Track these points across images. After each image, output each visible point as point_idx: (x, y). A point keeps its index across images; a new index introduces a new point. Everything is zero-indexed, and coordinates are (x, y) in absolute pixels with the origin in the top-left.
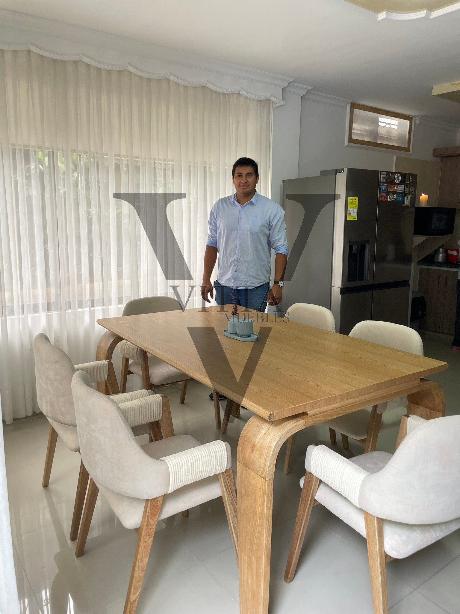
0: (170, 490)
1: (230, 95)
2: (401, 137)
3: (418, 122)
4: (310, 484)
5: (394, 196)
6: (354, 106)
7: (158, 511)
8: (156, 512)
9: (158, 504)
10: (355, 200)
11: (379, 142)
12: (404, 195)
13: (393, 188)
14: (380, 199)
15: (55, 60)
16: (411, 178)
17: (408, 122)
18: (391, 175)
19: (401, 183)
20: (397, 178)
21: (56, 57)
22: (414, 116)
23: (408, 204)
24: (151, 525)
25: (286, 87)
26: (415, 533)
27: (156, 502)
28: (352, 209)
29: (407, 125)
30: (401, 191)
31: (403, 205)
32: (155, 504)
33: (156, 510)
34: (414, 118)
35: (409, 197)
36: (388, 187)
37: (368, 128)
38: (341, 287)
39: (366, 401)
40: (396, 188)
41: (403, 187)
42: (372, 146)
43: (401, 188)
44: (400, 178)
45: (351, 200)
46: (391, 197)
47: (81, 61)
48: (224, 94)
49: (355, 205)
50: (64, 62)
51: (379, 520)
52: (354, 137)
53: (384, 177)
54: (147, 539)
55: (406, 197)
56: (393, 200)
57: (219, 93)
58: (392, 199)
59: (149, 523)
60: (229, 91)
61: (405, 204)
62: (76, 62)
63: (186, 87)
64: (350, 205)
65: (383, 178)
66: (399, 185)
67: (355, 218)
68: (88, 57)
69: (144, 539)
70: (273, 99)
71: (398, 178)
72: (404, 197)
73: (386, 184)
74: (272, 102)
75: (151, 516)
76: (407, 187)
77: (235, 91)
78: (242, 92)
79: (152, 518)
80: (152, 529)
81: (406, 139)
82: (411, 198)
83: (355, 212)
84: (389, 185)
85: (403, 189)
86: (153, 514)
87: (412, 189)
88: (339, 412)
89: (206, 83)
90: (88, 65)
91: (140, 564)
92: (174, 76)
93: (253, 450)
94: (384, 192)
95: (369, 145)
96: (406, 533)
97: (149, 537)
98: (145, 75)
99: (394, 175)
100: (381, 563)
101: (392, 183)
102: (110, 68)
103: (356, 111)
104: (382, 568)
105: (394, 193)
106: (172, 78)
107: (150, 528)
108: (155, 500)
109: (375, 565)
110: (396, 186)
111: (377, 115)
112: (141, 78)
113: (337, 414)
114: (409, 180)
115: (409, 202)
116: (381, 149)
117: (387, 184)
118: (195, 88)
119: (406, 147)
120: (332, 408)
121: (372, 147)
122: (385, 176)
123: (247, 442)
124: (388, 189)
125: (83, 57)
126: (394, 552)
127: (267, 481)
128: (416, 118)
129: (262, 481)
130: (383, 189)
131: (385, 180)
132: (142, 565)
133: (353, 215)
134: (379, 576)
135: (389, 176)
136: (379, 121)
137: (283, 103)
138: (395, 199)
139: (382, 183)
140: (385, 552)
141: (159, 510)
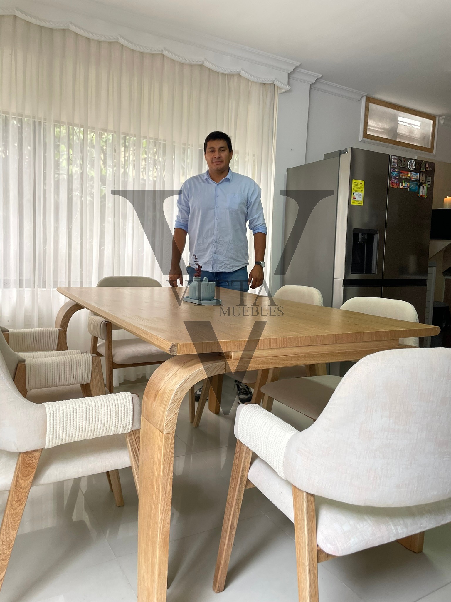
0: (48, 444)
1: (231, 76)
2: (424, 138)
3: (442, 122)
4: (240, 456)
5: (407, 183)
6: (370, 100)
7: (33, 470)
8: (29, 471)
9: (32, 461)
10: (361, 183)
11: (398, 140)
12: (419, 184)
13: (407, 175)
14: (391, 186)
15: (41, 27)
16: (427, 166)
17: (432, 122)
18: (403, 160)
19: (415, 170)
20: (410, 165)
21: (43, 24)
22: (437, 116)
23: (424, 195)
24: (21, 488)
25: (291, 72)
26: (365, 523)
27: (30, 459)
28: (357, 193)
29: (430, 124)
30: (416, 179)
31: (418, 195)
32: (29, 460)
33: (29, 468)
34: (437, 118)
35: (425, 187)
36: (400, 174)
37: (386, 126)
38: (344, 279)
39: (319, 354)
40: (409, 175)
41: (418, 175)
42: (390, 143)
43: (415, 176)
44: (414, 164)
45: (356, 183)
46: (403, 184)
47: (68, 30)
48: (224, 75)
49: (361, 189)
50: (52, 30)
51: (310, 497)
52: (368, 133)
53: (395, 162)
54: (16, 506)
55: (421, 187)
56: (406, 188)
57: (218, 73)
58: (405, 186)
59: (18, 485)
60: (228, 71)
61: (421, 194)
62: (64, 30)
63: (182, 64)
64: (354, 188)
65: (393, 162)
66: (413, 173)
67: (361, 204)
68: (75, 26)
69: (12, 505)
70: (276, 83)
71: (412, 165)
72: (419, 186)
73: (397, 170)
74: (278, 87)
75: (23, 476)
76: (423, 176)
77: (234, 71)
78: (243, 74)
79: (24, 478)
80: (22, 494)
81: (429, 139)
82: (428, 188)
83: (360, 196)
84: (401, 171)
85: (418, 177)
86: (26, 474)
87: (429, 179)
88: (277, 361)
89: (203, 61)
90: (77, 35)
91: (5, 538)
92: (168, 51)
93: (155, 398)
94: (395, 178)
95: (386, 142)
96: (352, 522)
97: (18, 503)
98: (137, 48)
99: (407, 162)
100: (311, 560)
101: (404, 168)
102: (99, 38)
103: (372, 106)
104: (311, 569)
105: (407, 180)
106: (166, 53)
107: (20, 492)
108: (29, 456)
109: (303, 563)
110: (409, 173)
111: (396, 112)
112: (133, 51)
113: (275, 364)
114: (425, 169)
115: (426, 192)
116: (400, 147)
117: (399, 170)
118: (191, 66)
119: (430, 147)
120: (267, 355)
121: (390, 145)
122: (397, 161)
123: (152, 389)
124: (399, 175)
125: (70, 25)
126: (329, 546)
127: (164, 435)
128: (440, 117)
129: (159, 436)
130: (393, 175)
131: (396, 165)
132: (8, 540)
133: (358, 200)
134: (306, 578)
135: (401, 161)
136: (399, 120)
137: (288, 88)
138: (408, 187)
139: (393, 168)
140: (317, 545)
141: (35, 470)
